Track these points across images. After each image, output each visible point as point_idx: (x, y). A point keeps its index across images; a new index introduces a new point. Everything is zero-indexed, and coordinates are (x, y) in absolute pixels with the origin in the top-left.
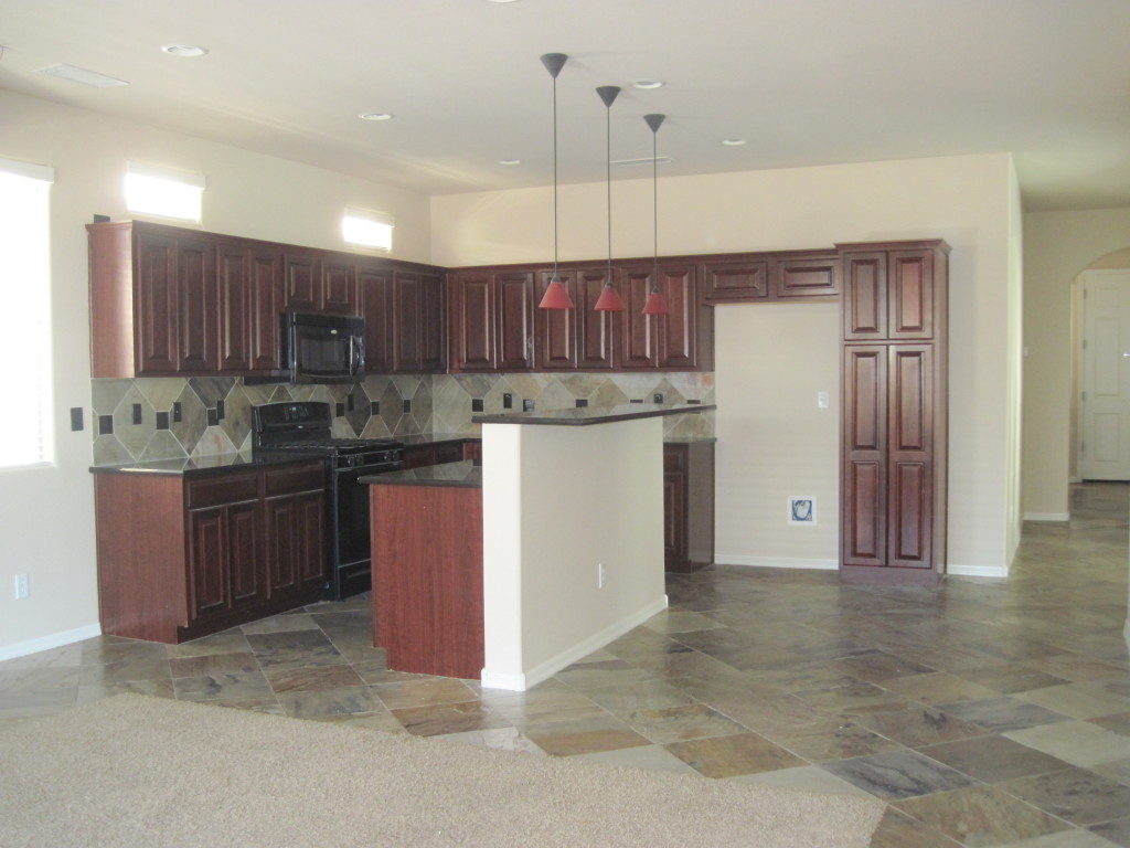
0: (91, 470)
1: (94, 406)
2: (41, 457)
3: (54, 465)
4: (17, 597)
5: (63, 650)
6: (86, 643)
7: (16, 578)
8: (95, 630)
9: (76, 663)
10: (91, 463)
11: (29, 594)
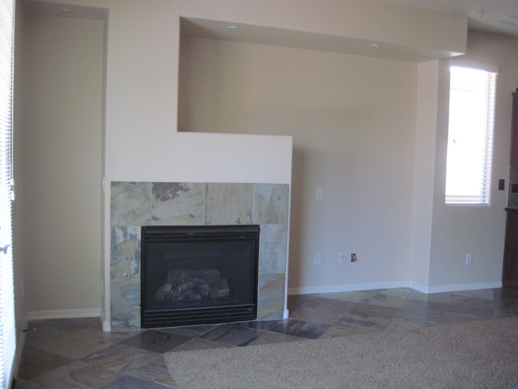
0: (506, 209)
1: (510, 179)
2: (483, 201)
3: (489, 205)
4: (467, 264)
5: (485, 291)
6: (495, 290)
7: (467, 255)
8: (499, 284)
9: (491, 298)
10: (506, 206)
11: (472, 263)
